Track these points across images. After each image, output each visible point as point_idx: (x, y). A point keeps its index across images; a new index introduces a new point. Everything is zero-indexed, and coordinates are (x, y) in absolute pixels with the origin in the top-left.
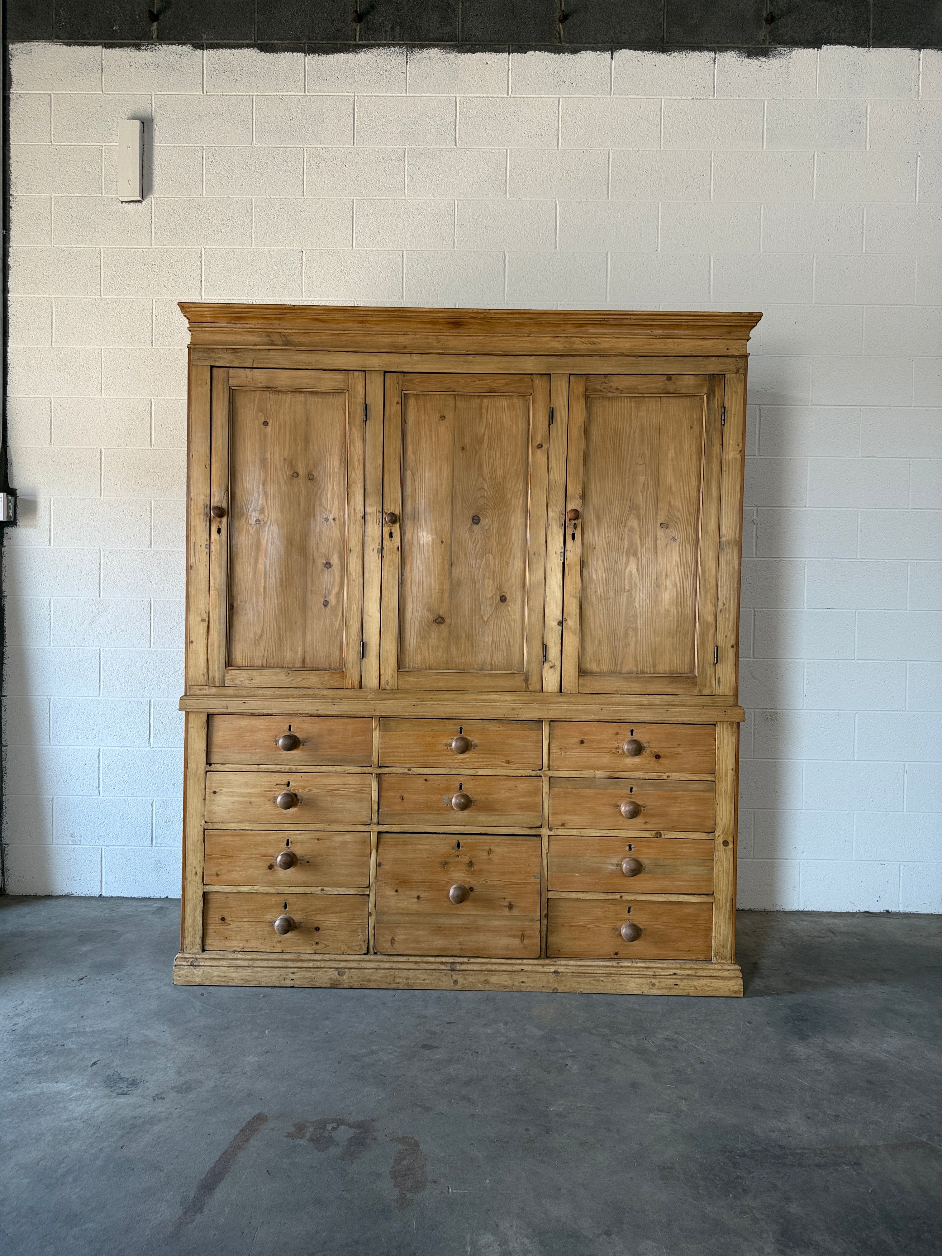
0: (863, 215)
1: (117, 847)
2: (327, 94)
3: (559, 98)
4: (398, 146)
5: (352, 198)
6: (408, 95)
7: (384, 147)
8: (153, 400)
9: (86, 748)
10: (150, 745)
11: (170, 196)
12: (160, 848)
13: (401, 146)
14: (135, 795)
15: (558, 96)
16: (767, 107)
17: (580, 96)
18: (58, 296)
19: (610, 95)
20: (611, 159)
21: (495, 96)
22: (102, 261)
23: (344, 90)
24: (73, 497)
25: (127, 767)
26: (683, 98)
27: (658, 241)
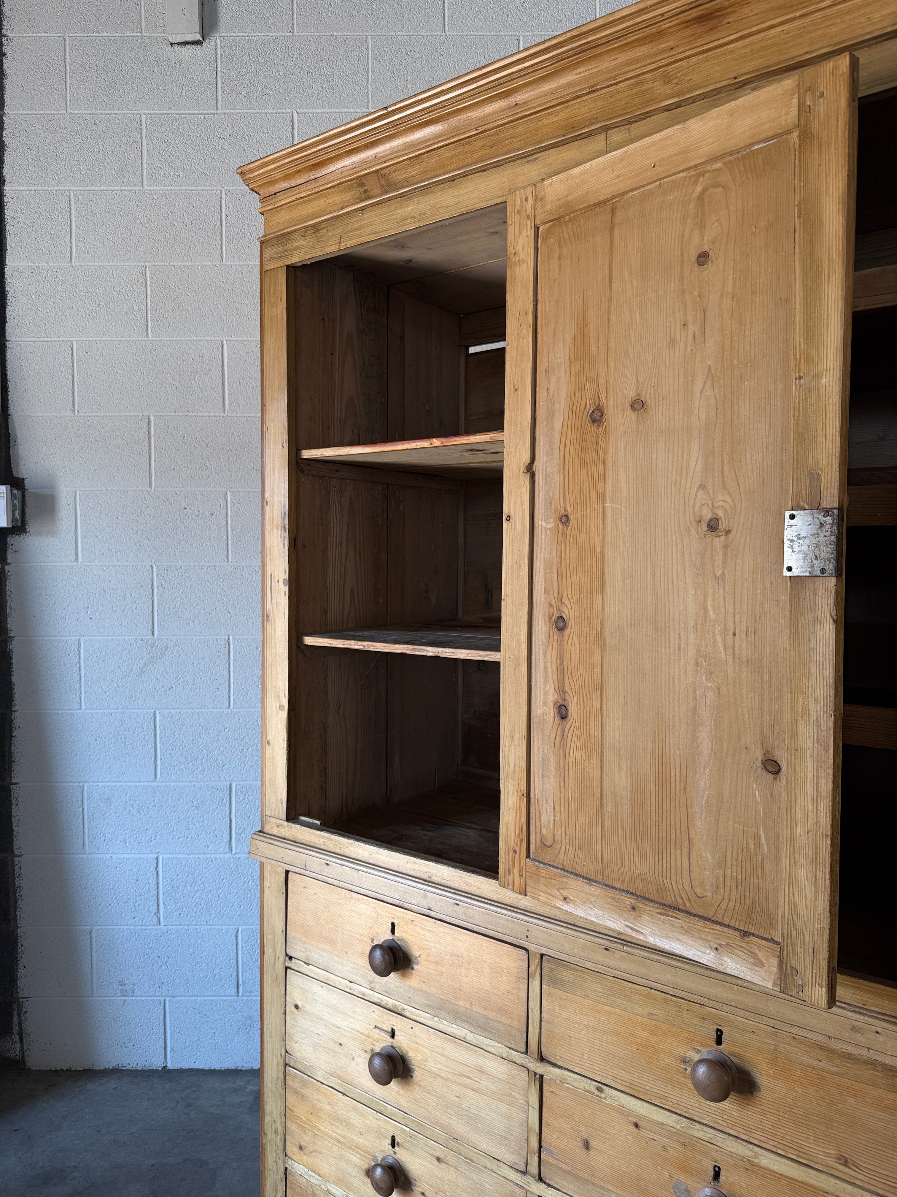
1: (187, 998)
8: (225, 342)
9: (138, 856)
10: (231, 850)
11: (245, 34)
12: (250, 998)
14: (211, 922)
18: (78, 188)
22: (144, 134)
24: (109, 489)
25: (199, 883)
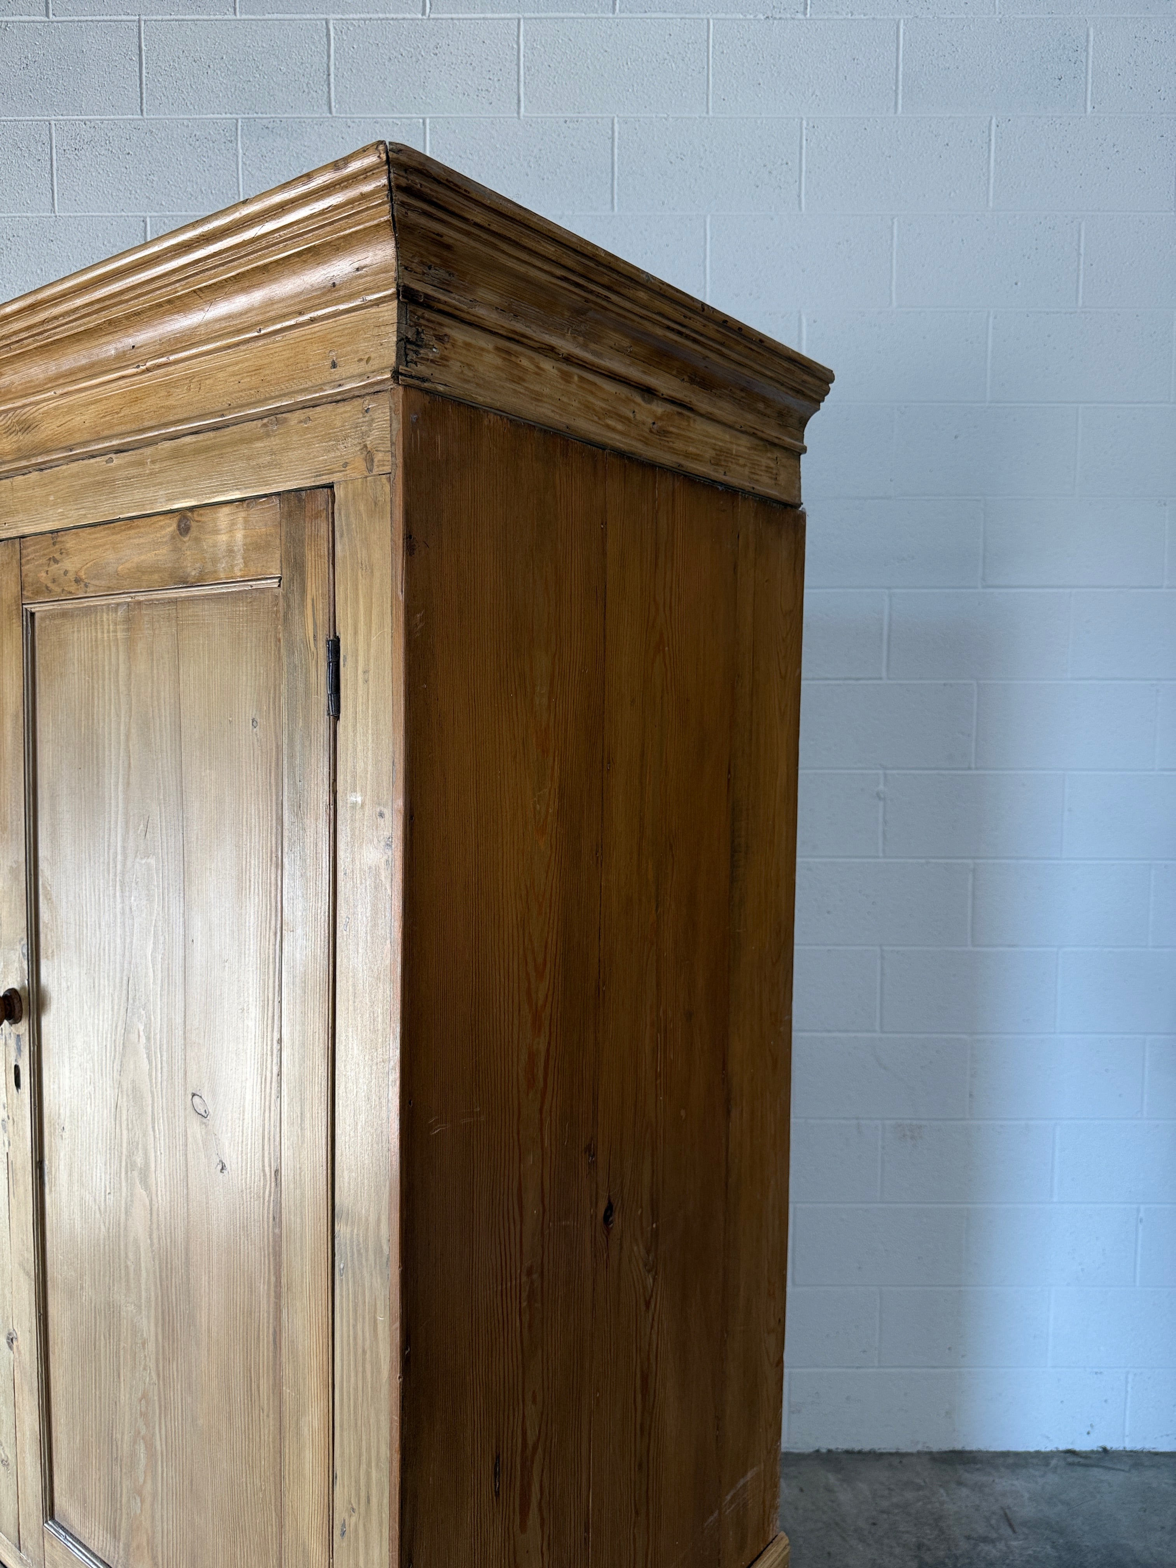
0: (1080, 236)
2: (90, 18)
3: (519, 20)
4: (224, 116)
5: (143, 214)
6: (238, 17)
7: (198, 117)
13: (228, 116)
15: (516, 15)
16: (904, 34)
17: (557, 15)
19: (614, 13)
20: (616, 134)
21: (400, 16)
23: (120, 10)
26: (749, 17)
27: (705, 287)
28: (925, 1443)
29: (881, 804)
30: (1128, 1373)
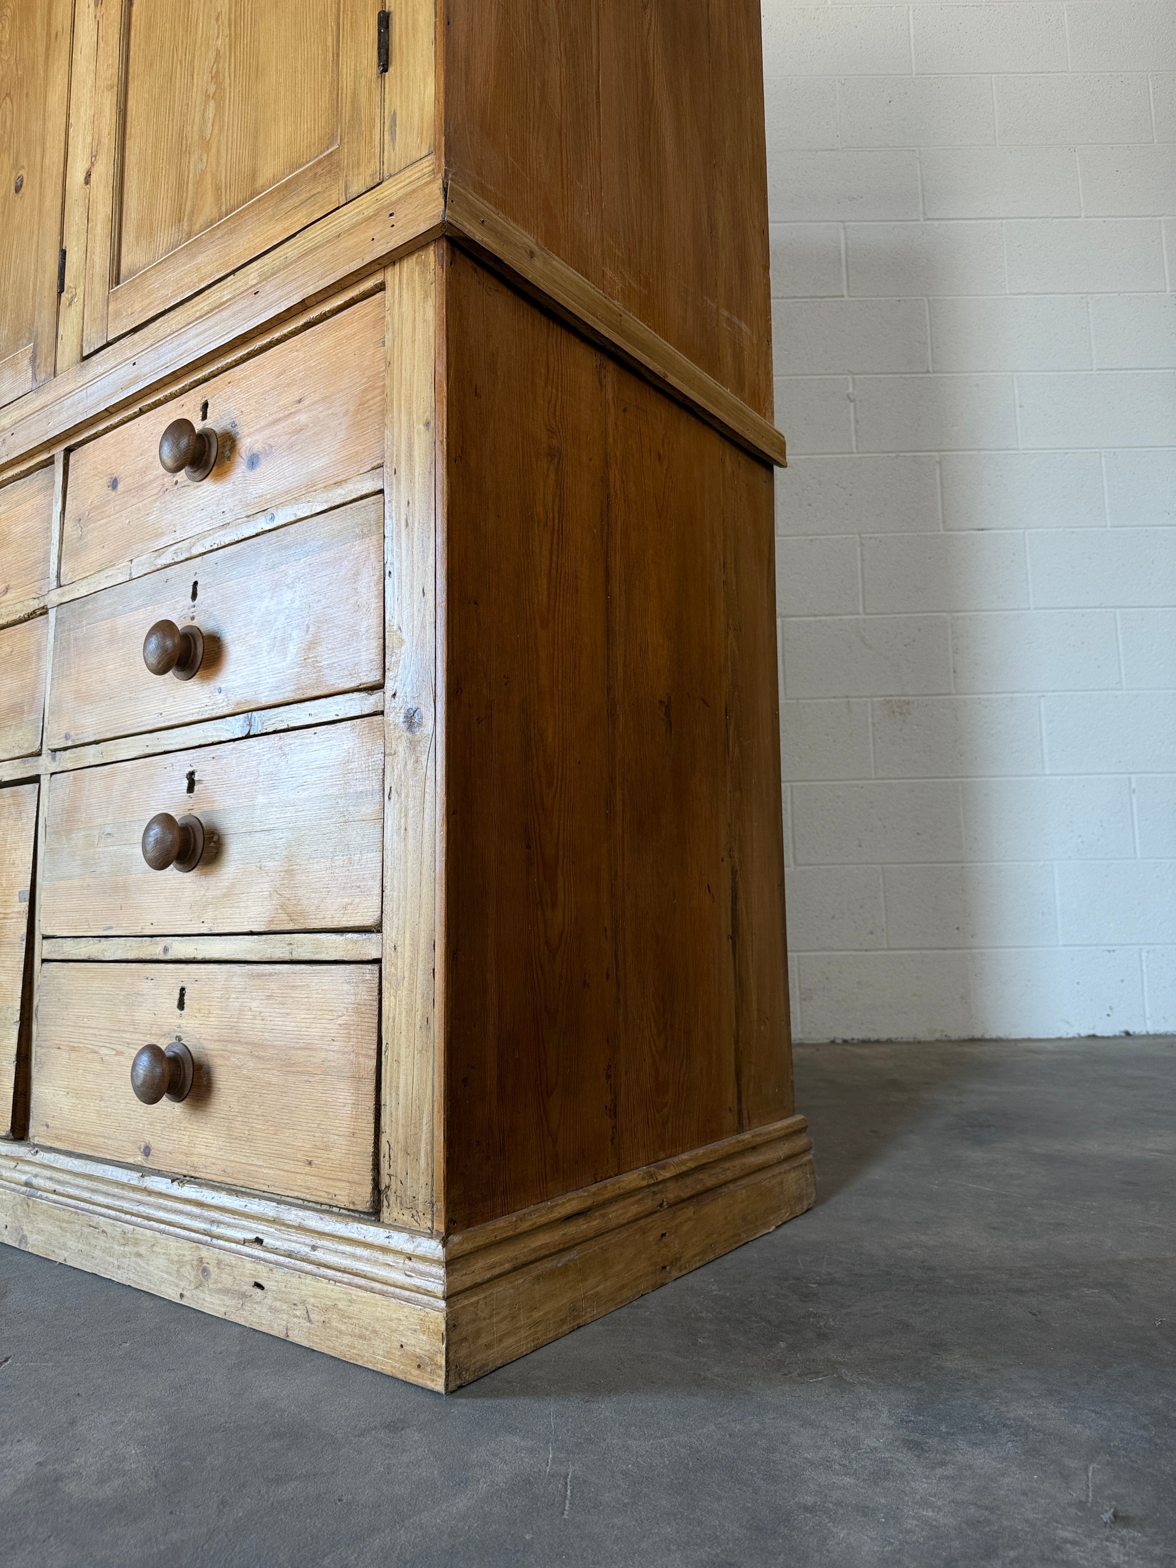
28: (942, 1031)
29: (852, 404)
30: (1141, 950)
